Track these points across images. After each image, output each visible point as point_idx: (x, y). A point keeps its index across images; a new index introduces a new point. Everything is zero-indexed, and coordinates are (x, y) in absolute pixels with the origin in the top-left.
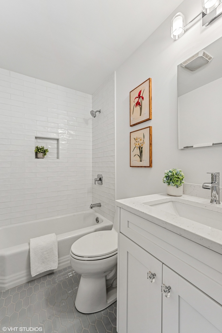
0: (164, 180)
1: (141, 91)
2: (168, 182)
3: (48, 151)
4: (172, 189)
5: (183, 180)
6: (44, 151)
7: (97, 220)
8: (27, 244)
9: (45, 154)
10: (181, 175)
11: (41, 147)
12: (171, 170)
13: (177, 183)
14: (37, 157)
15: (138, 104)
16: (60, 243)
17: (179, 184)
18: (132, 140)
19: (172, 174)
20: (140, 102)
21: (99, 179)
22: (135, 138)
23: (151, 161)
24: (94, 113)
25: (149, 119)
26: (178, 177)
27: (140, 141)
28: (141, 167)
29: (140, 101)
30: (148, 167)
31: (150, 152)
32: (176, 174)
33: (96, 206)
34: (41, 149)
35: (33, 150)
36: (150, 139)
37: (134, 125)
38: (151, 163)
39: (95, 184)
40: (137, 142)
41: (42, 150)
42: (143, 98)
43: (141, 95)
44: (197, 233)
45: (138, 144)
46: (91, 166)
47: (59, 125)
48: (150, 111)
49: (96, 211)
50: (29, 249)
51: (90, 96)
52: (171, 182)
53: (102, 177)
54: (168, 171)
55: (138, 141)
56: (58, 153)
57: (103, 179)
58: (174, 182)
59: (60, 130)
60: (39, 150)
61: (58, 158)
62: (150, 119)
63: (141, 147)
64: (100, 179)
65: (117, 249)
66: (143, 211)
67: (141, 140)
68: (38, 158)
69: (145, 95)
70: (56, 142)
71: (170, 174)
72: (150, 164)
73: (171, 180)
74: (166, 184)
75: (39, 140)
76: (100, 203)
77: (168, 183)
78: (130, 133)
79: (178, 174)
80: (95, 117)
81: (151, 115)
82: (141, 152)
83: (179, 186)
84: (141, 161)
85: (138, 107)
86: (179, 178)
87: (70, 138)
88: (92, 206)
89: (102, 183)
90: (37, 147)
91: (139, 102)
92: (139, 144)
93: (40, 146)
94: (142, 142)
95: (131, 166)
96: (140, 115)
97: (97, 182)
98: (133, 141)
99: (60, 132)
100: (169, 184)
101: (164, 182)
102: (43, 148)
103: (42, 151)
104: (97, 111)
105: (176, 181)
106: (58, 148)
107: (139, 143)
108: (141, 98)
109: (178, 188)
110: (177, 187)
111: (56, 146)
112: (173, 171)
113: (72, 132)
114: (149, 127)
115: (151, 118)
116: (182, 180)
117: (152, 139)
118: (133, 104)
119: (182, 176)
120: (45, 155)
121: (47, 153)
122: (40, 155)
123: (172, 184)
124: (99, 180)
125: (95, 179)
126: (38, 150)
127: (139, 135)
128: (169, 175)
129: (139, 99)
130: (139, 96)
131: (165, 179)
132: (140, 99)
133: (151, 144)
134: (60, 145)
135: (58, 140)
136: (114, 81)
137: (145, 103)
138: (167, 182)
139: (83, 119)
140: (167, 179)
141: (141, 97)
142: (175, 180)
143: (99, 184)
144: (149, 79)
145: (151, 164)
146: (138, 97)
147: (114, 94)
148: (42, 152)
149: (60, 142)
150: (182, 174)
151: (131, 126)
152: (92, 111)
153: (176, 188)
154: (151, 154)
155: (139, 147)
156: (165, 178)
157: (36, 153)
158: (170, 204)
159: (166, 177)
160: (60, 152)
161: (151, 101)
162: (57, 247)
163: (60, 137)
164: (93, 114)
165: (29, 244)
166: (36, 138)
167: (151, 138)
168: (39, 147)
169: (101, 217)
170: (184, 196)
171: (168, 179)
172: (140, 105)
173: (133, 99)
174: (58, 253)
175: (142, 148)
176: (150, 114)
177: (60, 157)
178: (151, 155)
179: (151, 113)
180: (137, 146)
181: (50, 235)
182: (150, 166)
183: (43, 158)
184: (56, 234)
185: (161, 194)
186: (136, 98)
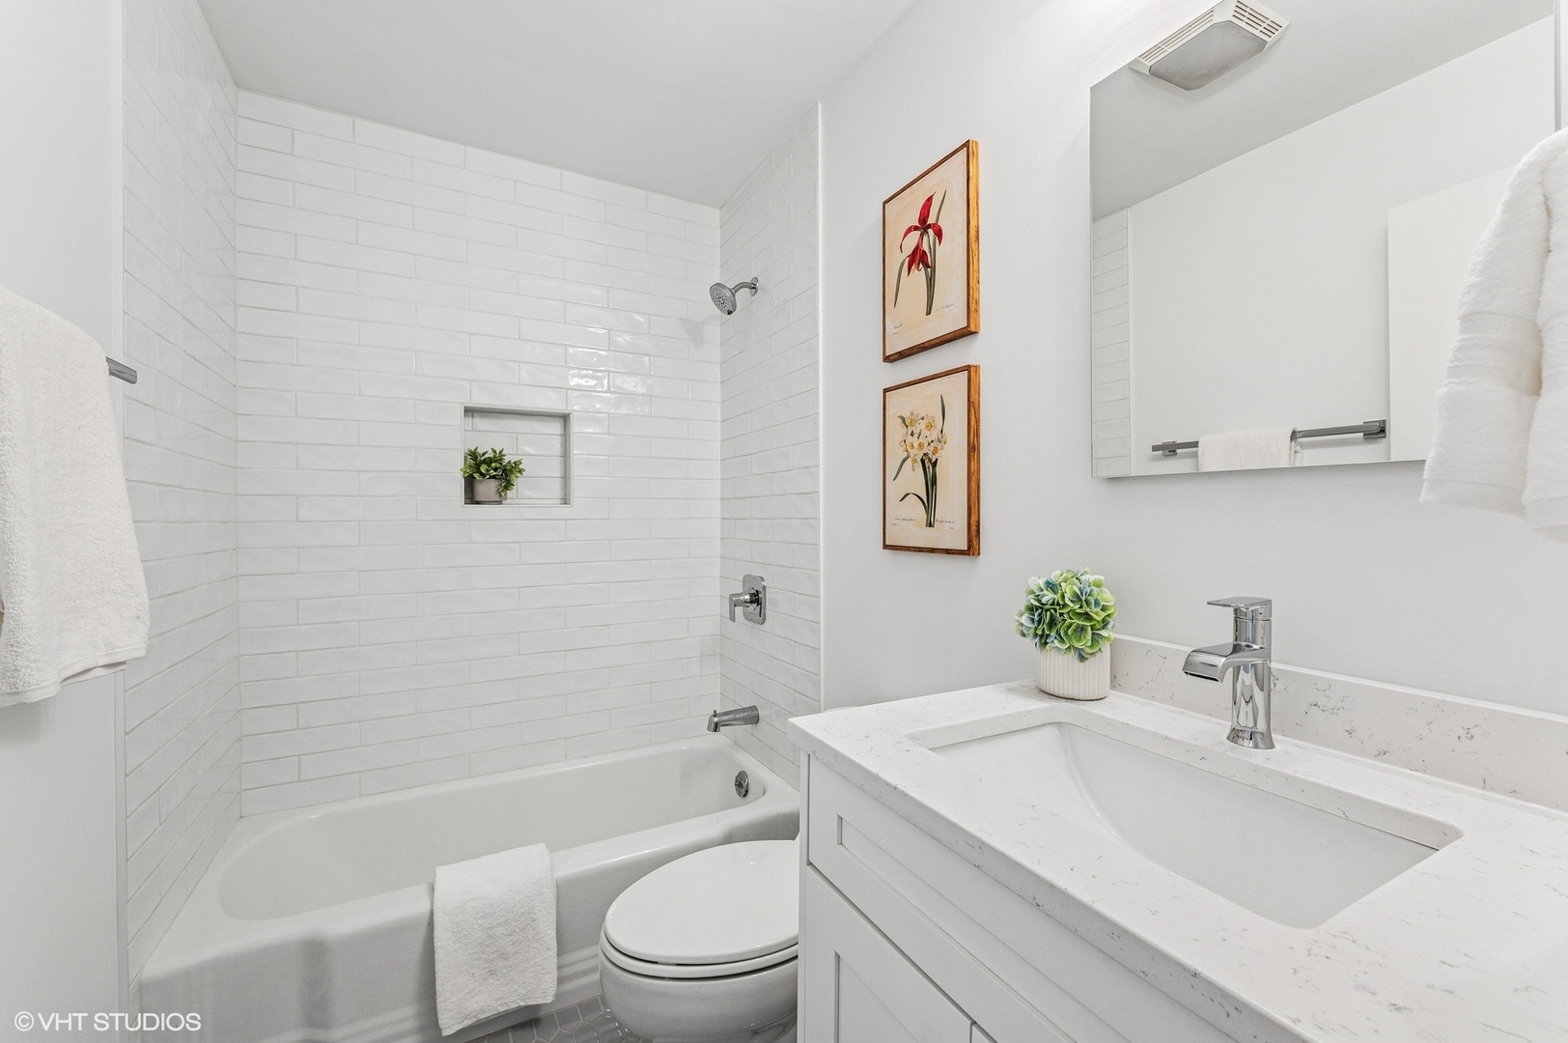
0: (1022, 625)
1: (930, 199)
2: (1039, 632)
3: (520, 471)
4: (1057, 665)
5: (1110, 626)
6: (505, 471)
7: (742, 786)
8: (423, 888)
9: (508, 485)
10: (1097, 603)
11: (490, 455)
12: (1055, 576)
13: (1079, 640)
14: (471, 498)
15: (918, 258)
16: (565, 891)
17: (1089, 644)
18: (894, 424)
19: (1058, 597)
20: (927, 250)
21: (747, 597)
22: (906, 415)
23: (974, 528)
24: (729, 294)
25: (965, 333)
26: (1087, 613)
27: (925, 432)
28: (932, 550)
29: (925, 247)
30: (961, 553)
31: (969, 487)
32: (1077, 598)
33: (735, 720)
34: (488, 462)
35: (456, 469)
36: (969, 423)
37: (902, 355)
38: (974, 534)
39: (733, 618)
40: (912, 434)
41: (493, 465)
42: (939, 234)
43: (931, 220)
44: (1099, 907)
45: (916, 445)
46: (718, 534)
47: (571, 350)
48: (968, 295)
49: (736, 744)
50: (432, 914)
51: (713, 216)
52: (1053, 634)
53: (764, 588)
54: (1041, 582)
55: (916, 432)
56: (566, 478)
57: (769, 598)
58: (1066, 633)
59: (573, 376)
60: (483, 468)
61: (565, 501)
62: (972, 329)
63: (930, 460)
64: (756, 599)
65: (797, 937)
66: (893, 782)
67: (930, 426)
68: (478, 503)
69: (951, 220)
70: (556, 428)
71: (1048, 597)
72: (970, 541)
73: (1052, 623)
74: (1030, 644)
75: (482, 423)
76: (754, 708)
77: (1042, 636)
78: (886, 391)
79: (1084, 599)
80: (730, 313)
81: (977, 311)
82: (931, 483)
83: (1091, 654)
84: (930, 525)
85: (919, 275)
86: (1087, 617)
87: (622, 411)
88: (716, 719)
89: (762, 617)
90: (473, 455)
91: (924, 252)
92: (921, 445)
93: (486, 448)
94: (934, 434)
95: (886, 547)
96: (929, 313)
97: (739, 610)
98: (896, 430)
99: (574, 382)
100: (1046, 643)
101: (1023, 635)
102: (498, 458)
103: (496, 469)
104: (742, 285)
105: (1075, 630)
106: (566, 456)
107: (921, 440)
108: (930, 231)
109: (1087, 662)
110: (1082, 658)
111: (556, 445)
112: (1063, 584)
113: (630, 384)
114: (968, 368)
115: (977, 325)
116: (1105, 623)
117: (978, 422)
118: (898, 258)
119: (1104, 609)
120: (506, 488)
121: (519, 482)
122: (487, 488)
123: (1057, 643)
124: (751, 602)
125: (731, 596)
126: (477, 466)
127: (919, 402)
128: (1044, 600)
129: (922, 236)
130: (923, 225)
131: (1025, 619)
132: (925, 237)
133: (973, 449)
134: (574, 441)
135: (565, 418)
136: (814, 148)
137: (949, 255)
138: (1036, 635)
139: (681, 319)
140: (1033, 620)
141: (929, 226)
142: (1069, 627)
143: (751, 620)
144: (967, 144)
145: (975, 542)
146: (916, 228)
147: (815, 207)
148: (494, 477)
149: (576, 427)
150: (1106, 596)
151: (887, 359)
152: (718, 284)
153: (1076, 661)
154: (974, 495)
155: (923, 461)
156: (1026, 615)
157: (470, 483)
158: (1050, 733)
159: (1031, 609)
160: (576, 470)
161: (973, 246)
162: (554, 907)
163: (575, 407)
164: (724, 299)
165: (432, 889)
166: (469, 412)
167: (973, 418)
168: (480, 451)
169: (757, 771)
170: (1115, 697)
171: (1040, 621)
172: (927, 266)
173: (895, 234)
174: (558, 933)
175: (934, 464)
176: (972, 308)
177: (576, 495)
178: (974, 500)
179: (977, 302)
180: (912, 453)
181: (521, 851)
182: (972, 549)
183: (500, 503)
184: (553, 848)
185: (1010, 684)
186: (909, 231)
